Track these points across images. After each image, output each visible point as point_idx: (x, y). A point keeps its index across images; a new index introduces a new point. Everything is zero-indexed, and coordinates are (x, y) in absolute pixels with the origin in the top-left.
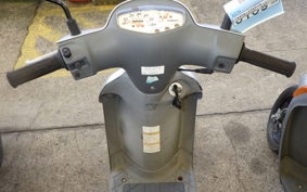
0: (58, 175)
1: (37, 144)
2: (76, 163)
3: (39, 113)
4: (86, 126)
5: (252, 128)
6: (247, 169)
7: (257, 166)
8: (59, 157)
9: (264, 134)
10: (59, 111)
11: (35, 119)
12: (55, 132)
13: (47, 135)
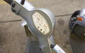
0: (11, 35)
1: (4, 26)
2: (16, 32)
3: (3, 16)
4: (17, 21)
5: (65, 21)
6: (62, 33)
7: (65, 32)
8: (11, 30)
9: (68, 22)
10: (9, 16)
11: (2, 18)
12: (9, 23)
13: (6, 23)
